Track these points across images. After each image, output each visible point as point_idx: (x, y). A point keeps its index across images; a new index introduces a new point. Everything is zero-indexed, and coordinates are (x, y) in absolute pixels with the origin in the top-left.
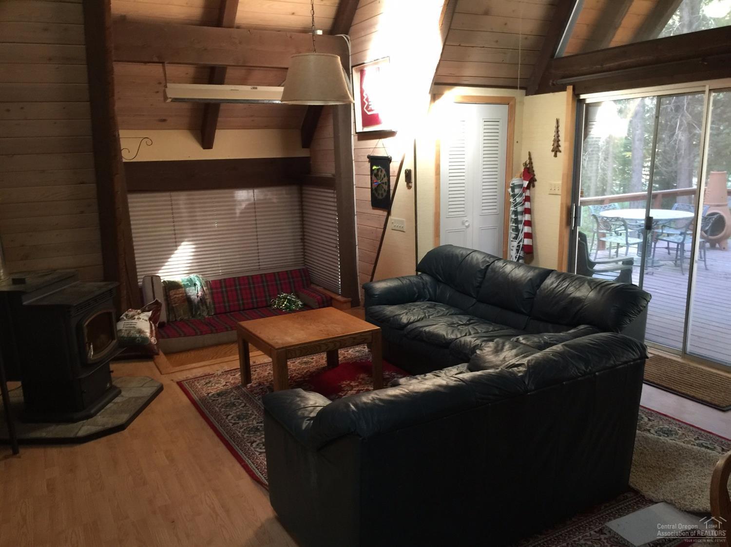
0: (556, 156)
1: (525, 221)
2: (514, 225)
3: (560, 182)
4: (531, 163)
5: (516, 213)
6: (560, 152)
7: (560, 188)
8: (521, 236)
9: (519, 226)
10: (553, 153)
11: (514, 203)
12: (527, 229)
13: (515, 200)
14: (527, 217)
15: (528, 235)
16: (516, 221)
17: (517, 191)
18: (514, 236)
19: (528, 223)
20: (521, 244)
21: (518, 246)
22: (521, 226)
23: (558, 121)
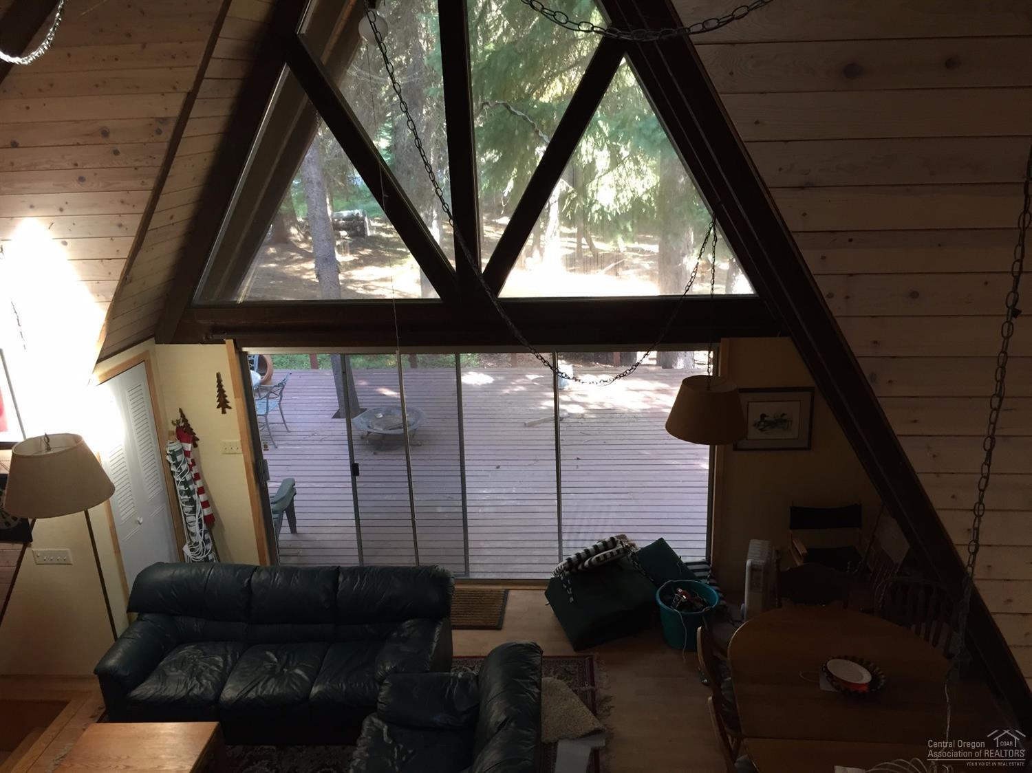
0: (224, 412)
1: (198, 489)
2: (186, 497)
3: (238, 440)
4: (185, 420)
5: (186, 483)
6: (230, 408)
7: (240, 446)
8: (199, 507)
9: (193, 496)
10: (220, 409)
11: (179, 473)
12: (202, 498)
13: (181, 469)
14: (199, 484)
15: (205, 504)
16: (189, 493)
17: (179, 458)
18: (190, 509)
19: (201, 491)
20: (202, 516)
21: (200, 520)
22: (195, 497)
23: (218, 375)
